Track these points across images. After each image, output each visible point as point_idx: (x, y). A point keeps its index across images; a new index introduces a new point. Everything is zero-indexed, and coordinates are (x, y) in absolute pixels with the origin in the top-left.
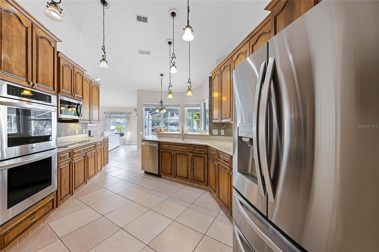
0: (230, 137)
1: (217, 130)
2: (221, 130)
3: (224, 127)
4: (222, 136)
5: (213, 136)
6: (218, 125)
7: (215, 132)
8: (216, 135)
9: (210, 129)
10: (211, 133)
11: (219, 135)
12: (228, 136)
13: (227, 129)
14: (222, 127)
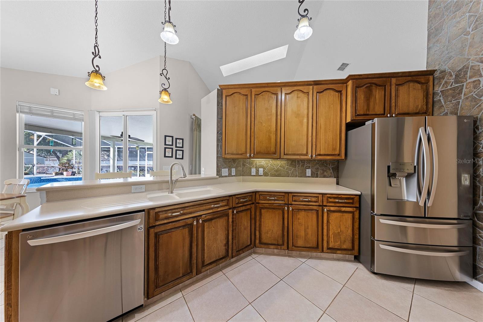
0: (242, 177)
1: (228, 169)
2: (232, 168)
3: (235, 165)
4: (233, 176)
5: (222, 177)
6: (229, 162)
7: (225, 172)
8: (226, 176)
9: (218, 168)
10: (219, 174)
11: (230, 175)
12: (239, 176)
13: (239, 167)
14: (233, 164)
